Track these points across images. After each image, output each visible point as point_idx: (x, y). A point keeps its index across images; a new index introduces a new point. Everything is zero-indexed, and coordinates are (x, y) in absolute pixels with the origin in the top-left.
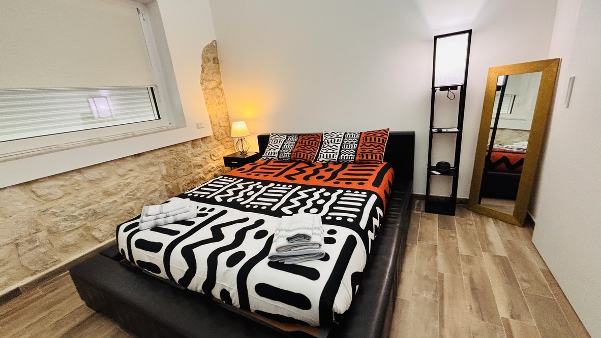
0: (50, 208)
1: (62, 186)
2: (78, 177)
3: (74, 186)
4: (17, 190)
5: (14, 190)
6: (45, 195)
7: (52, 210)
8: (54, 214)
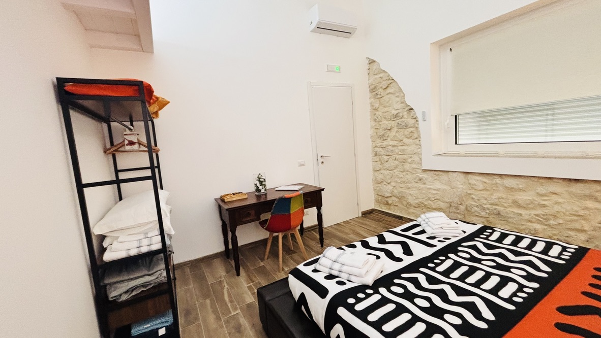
0: (472, 194)
1: (485, 182)
2: (498, 180)
3: (494, 186)
4: (461, 176)
5: (460, 174)
6: (473, 185)
7: (473, 196)
8: (473, 198)
